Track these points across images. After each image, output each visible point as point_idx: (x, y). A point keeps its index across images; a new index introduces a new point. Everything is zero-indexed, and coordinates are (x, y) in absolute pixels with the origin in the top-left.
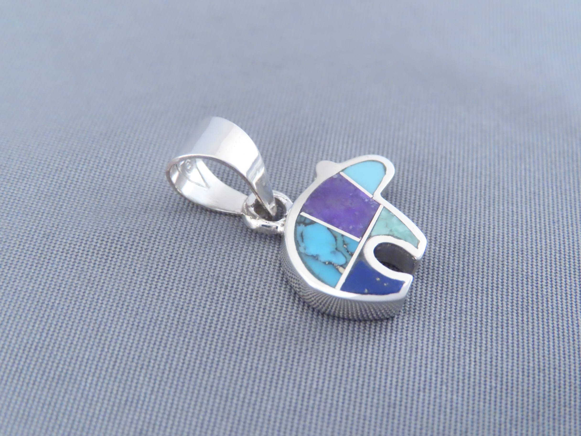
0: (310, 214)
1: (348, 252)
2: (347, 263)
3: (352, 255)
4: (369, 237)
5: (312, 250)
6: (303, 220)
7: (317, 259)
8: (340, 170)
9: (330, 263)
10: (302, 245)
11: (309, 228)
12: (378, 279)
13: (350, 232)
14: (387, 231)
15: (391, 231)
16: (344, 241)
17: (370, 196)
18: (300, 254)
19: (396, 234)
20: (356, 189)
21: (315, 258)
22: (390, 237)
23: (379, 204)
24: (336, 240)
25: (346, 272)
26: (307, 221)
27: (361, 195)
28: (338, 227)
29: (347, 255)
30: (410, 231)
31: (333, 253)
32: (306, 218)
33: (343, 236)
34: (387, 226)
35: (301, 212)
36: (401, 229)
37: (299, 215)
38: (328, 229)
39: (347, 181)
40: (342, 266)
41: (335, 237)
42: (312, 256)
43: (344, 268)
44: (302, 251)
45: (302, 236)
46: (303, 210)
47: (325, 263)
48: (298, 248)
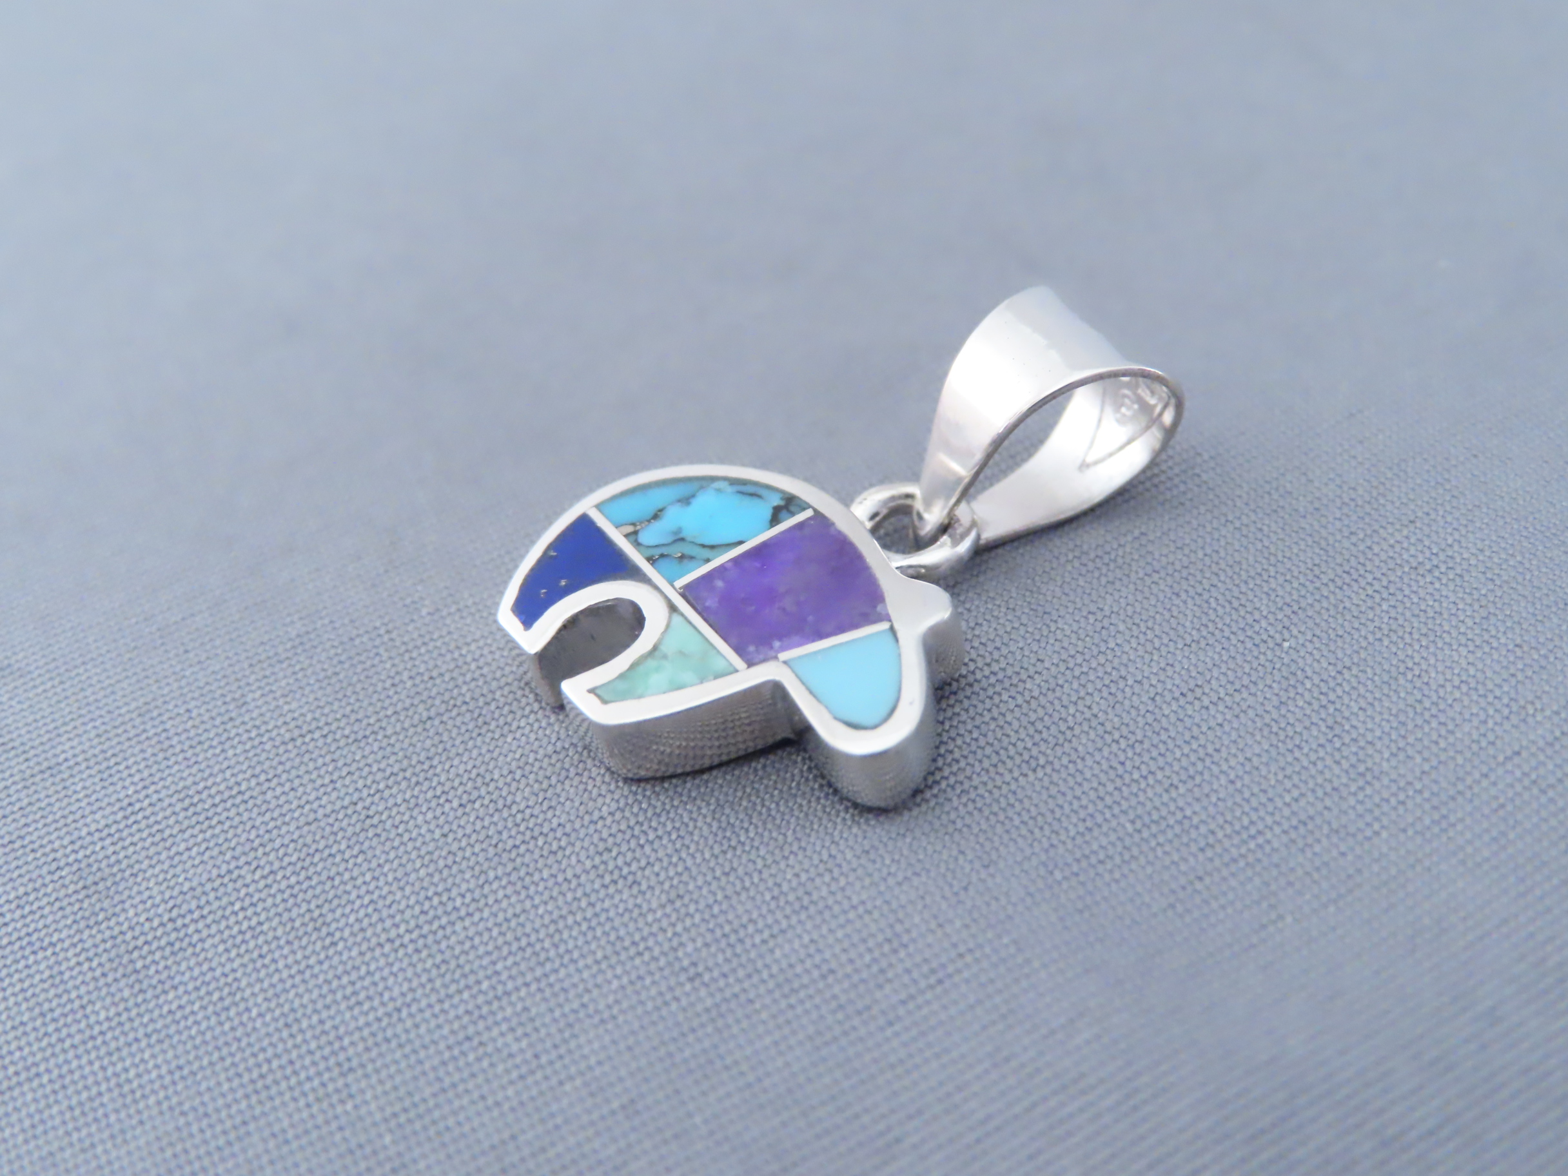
0: (800, 526)
1: (662, 556)
2: (637, 544)
3: (651, 560)
4: (673, 608)
5: (706, 501)
6: (792, 508)
7: (679, 501)
8: (896, 626)
9: (656, 517)
10: (730, 489)
11: (767, 513)
12: (563, 583)
13: (708, 578)
14: (668, 647)
15: (665, 657)
16: (692, 558)
17: (784, 656)
18: (713, 479)
19: (651, 663)
20: (820, 636)
21: (686, 501)
22: (649, 647)
23: (750, 664)
24: (703, 546)
25: (617, 537)
26: (784, 514)
27: (796, 639)
28: (735, 561)
29: (656, 553)
30: (640, 697)
31: (679, 530)
32: (793, 514)
33: (708, 561)
34: (681, 653)
35: (815, 510)
36: (657, 679)
37: (810, 506)
38: (741, 543)
39: (855, 626)
40: (636, 533)
41: (712, 547)
42: (693, 496)
43: (627, 536)
44: (716, 485)
45: (752, 495)
46: (818, 515)
47: (661, 510)
48: (725, 479)
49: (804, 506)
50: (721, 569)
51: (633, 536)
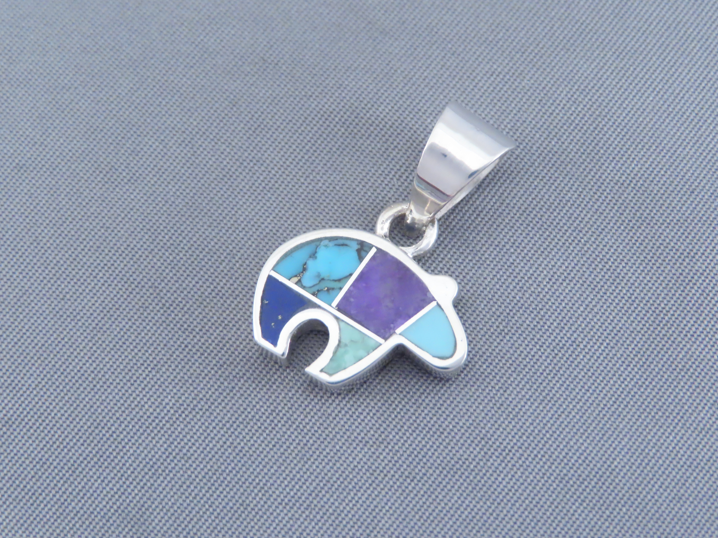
0: (373, 258)
1: (318, 291)
2: (304, 287)
3: (314, 294)
4: (337, 318)
5: (323, 254)
6: (365, 248)
7: (310, 257)
8: (440, 303)
9: (304, 270)
10: (331, 244)
11: (355, 254)
12: (280, 317)
13: (345, 298)
14: (345, 340)
15: (346, 345)
16: (333, 289)
17: (399, 330)
18: (320, 240)
19: (341, 350)
20: (410, 317)
21: (313, 255)
22: (337, 342)
23: (385, 339)
24: (335, 281)
25: (291, 284)
26: (363, 253)
28: (353, 285)
29: (315, 289)
30: (345, 369)
31: (319, 275)
32: (367, 252)
33: (341, 289)
34: (353, 341)
35: (376, 247)
36: (349, 357)
37: (373, 246)
38: (351, 275)
39: (422, 308)
40: (299, 281)
41: (339, 280)
42: (316, 252)
43: (296, 283)
44: (323, 243)
45: (343, 245)
46: (379, 250)
47: (305, 264)
48: (326, 238)
49: (371, 246)
50: (349, 291)
51: (299, 283)
